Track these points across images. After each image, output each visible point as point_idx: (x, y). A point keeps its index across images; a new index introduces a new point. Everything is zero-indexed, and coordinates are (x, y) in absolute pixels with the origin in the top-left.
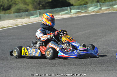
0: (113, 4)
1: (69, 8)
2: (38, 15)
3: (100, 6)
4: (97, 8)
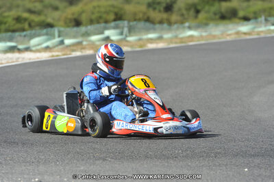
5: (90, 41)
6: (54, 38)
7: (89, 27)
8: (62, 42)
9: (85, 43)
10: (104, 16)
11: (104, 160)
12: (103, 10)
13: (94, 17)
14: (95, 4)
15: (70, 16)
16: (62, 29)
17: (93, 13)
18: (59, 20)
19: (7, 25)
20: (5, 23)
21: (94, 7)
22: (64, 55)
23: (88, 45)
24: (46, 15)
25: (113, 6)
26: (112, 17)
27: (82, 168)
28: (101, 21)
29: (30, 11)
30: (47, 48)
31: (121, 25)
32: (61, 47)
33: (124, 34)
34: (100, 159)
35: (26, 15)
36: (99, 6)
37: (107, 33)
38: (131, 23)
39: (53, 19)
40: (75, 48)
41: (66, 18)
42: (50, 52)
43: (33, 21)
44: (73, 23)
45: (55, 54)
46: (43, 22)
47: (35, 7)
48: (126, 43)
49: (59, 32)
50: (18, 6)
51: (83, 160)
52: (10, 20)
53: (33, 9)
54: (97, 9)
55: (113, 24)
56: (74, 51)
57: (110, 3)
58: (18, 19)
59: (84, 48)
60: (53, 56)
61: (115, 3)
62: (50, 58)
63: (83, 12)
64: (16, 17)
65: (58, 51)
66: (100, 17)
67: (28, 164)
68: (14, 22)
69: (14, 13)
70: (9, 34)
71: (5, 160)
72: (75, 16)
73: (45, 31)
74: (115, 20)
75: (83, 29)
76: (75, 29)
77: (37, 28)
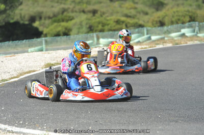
0: (169, 30)
1: (95, 35)
2: (44, 46)
3: (147, 34)
4: (143, 37)
5: (170, 37)
6: (144, 35)
7: (169, 27)
8: (149, 38)
9: (166, 38)
10: (182, 18)
11: (177, 122)
12: (180, 14)
13: (174, 19)
14: (175, 9)
15: (156, 19)
16: (149, 28)
17: (173, 17)
18: (148, 22)
19: (109, 26)
20: (108, 25)
21: (174, 12)
22: (151, 47)
23: (169, 40)
24: (138, 19)
25: (188, 11)
26: (187, 19)
27: (160, 128)
28: (179, 22)
29: (127, 16)
30: (139, 43)
31: (194, 25)
32: (148, 42)
33: (196, 31)
34: (173, 121)
35: (123, 19)
36: (177, 11)
37: (183, 31)
38: (201, 24)
39: (144, 22)
40: (158, 42)
41: (153, 21)
42: (140, 45)
43: (129, 23)
44: (159, 24)
45: (143, 47)
46: (137, 23)
47: (130, 13)
48: (197, 38)
49: (147, 30)
50: (117, 12)
51: (161, 122)
52: (111, 22)
53: (129, 14)
54: (176, 14)
55: (187, 24)
56: (157, 44)
57: (186, 9)
58: (118, 22)
59: (165, 42)
60: (142, 48)
61: (190, 9)
62: (140, 50)
63: (166, 15)
64: (116, 20)
65: (146, 45)
66: (179, 20)
67: (121, 125)
68: (115, 24)
69: (114, 17)
70: (111, 32)
71: (105, 122)
72: (161, 19)
73: (137, 30)
74: (189, 21)
75: (165, 28)
76: (160, 28)
77: (132, 28)
